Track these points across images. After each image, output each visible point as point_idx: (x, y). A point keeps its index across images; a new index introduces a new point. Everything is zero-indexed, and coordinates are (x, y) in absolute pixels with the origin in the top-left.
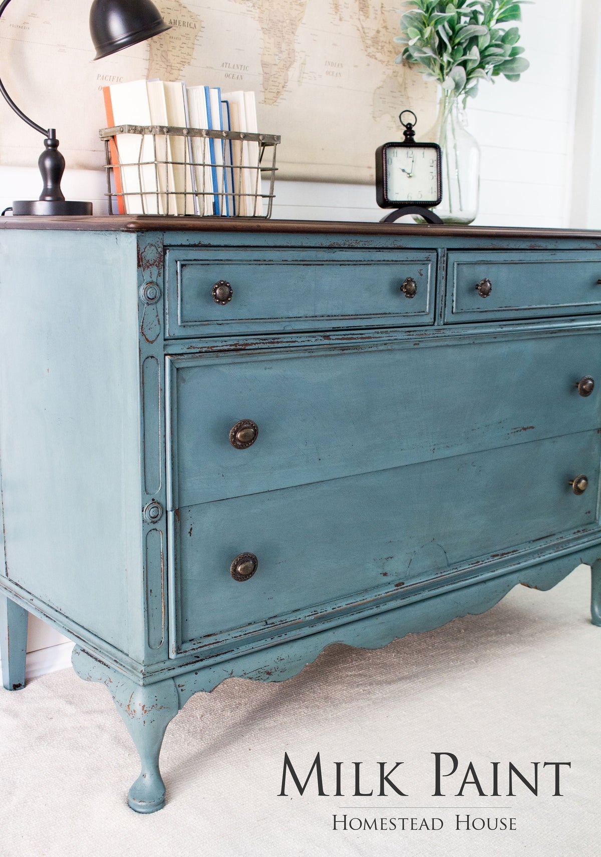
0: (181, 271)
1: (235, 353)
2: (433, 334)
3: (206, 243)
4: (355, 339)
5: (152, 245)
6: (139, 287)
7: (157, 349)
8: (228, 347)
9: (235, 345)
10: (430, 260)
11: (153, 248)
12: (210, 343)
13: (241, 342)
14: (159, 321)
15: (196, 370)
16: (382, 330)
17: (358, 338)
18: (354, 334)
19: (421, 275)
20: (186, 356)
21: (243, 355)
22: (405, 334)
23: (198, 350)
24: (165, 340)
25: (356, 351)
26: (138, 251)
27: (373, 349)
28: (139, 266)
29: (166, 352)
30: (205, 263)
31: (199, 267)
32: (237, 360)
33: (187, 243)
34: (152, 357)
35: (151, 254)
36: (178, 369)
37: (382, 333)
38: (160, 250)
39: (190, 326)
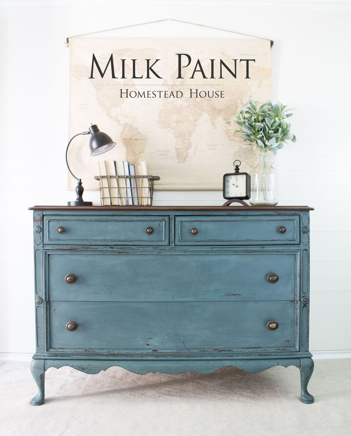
0: (49, 223)
1: (70, 251)
2: (169, 249)
3: (59, 214)
4: (126, 249)
5: (38, 215)
6: (34, 228)
7: (40, 247)
8: (68, 249)
9: (71, 248)
10: (164, 220)
11: (39, 215)
12: (61, 247)
13: (73, 247)
14: (41, 239)
15: (56, 256)
16: (140, 246)
17: (127, 249)
18: (125, 247)
19: (160, 226)
20: (50, 250)
21: (73, 252)
22: (153, 249)
23: (55, 249)
24: (43, 245)
25: (126, 254)
26: (34, 217)
27: (135, 253)
28: (34, 221)
29: (43, 249)
30: (58, 220)
31: (56, 222)
32: (71, 253)
33: (52, 214)
34: (39, 250)
35: (38, 218)
36: (49, 255)
37: (140, 247)
38: (41, 216)
39: (52, 241)
